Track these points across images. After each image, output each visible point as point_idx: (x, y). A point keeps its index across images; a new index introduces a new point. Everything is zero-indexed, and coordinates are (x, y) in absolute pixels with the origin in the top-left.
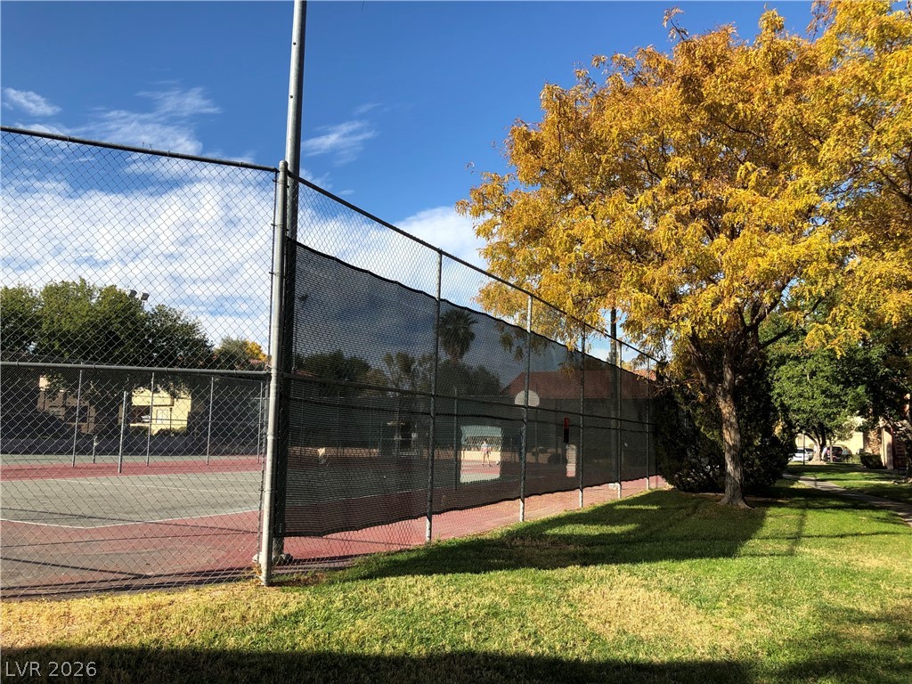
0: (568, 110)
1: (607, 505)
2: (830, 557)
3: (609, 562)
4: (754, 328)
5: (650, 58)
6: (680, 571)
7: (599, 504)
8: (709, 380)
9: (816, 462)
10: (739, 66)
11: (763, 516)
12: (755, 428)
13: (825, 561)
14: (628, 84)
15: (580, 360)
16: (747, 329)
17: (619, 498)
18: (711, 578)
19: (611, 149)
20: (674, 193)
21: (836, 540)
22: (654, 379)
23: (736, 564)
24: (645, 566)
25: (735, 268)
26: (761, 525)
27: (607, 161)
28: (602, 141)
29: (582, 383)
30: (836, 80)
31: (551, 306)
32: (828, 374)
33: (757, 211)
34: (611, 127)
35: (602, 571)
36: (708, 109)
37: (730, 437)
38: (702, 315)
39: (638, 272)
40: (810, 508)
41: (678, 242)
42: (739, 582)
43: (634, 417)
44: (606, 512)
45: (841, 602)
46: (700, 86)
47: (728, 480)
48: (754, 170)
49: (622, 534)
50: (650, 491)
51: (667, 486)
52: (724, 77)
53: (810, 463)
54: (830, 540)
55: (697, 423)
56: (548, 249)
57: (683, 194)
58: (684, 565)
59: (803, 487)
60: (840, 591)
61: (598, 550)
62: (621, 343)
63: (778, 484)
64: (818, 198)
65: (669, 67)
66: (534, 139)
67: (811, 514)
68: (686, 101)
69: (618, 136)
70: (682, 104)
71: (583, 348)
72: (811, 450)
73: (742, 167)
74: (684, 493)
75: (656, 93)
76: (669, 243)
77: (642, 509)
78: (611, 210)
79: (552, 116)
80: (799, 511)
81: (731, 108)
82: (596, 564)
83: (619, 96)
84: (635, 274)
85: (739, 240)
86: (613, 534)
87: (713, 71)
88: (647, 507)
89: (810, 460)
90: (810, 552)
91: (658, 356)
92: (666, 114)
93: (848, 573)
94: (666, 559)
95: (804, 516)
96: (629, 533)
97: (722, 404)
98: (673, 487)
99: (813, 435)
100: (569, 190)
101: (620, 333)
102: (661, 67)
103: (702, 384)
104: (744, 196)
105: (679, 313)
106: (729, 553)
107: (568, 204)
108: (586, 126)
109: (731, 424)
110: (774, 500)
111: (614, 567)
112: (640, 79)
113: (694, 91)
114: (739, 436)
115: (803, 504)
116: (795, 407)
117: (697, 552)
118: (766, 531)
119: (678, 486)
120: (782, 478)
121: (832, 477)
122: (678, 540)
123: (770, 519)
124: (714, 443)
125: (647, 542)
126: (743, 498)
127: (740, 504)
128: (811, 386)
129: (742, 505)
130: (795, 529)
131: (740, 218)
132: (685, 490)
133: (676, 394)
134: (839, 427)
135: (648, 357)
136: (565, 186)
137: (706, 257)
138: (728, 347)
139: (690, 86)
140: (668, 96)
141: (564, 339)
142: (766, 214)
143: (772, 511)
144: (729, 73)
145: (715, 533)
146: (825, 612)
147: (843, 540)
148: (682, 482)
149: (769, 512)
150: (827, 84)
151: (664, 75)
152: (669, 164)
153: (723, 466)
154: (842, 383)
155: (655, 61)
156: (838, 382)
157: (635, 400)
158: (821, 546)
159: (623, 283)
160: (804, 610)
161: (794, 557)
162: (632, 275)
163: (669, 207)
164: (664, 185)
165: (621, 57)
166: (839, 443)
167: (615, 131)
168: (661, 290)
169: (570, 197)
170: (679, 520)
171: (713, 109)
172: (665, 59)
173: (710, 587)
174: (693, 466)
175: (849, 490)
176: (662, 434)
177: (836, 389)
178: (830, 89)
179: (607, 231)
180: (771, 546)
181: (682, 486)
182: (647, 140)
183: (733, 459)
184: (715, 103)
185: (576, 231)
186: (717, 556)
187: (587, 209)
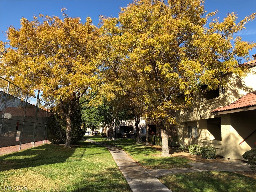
0: (30, 28)
1: (29, 149)
2: (89, 160)
3: (25, 167)
4: (78, 99)
5: (57, 20)
6: (47, 168)
7: (26, 149)
8: (65, 113)
9: (91, 135)
10: (80, 29)
11: (75, 150)
12: (76, 126)
13: (88, 161)
14: (50, 25)
15: (25, 104)
16: (76, 99)
17: (34, 147)
18: (56, 169)
19: (42, 42)
20: (60, 59)
21: (92, 156)
22: (49, 111)
23: (65, 164)
24: (37, 168)
25: (74, 83)
26: (74, 153)
27: (41, 46)
28: (39, 40)
29: (25, 112)
30: (102, 39)
31: (17, 86)
32: (96, 113)
33: (81, 68)
34: (43, 36)
35: (22, 170)
36: (71, 38)
37: (68, 129)
38: (63, 94)
39: (46, 80)
40: (87, 147)
41: (59, 73)
42: (64, 169)
43: (42, 123)
44: (28, 152)
45: (89, 172)
46: (70, 31)
47: (67, 141)
48: (81, 57)
49: (32, 158)
50: (44, 144)
51: (50, 143)
52: (76, 31)
53: (90, 136)
54: (90, 156)
55: (60, 125)
56: (18, 68)
57: (62, 60)
58: (49, 166)
59: (87, 142)
60: (90, 169)
61: (22, 164)
62: (40, 100)
63: (80, 141)
64: (96, 68)
65: (62, 24)
66: (17, 33)
67: (87, 149)
68: (66, 34)
69: (45, 39)
70: (64, 35)
71: (27, 101)
72: (91, 132)
73: (78, 56)
74: (54, 145)
75: (58, 30)
76: (56, 73)
77: (40, 150)
78: (40, 61)
79: (24, 28)
80: (84, 149)
81: (77, 40)
82: (20, 168)
83: (46, 28)
84: (45, 80)
85: (76, 75)
86: (29, 158)
87: (73, 28)
88: (42, 149)
89: (90, 135)
90: (85, 159)
91: (51, 105)
92: (60, 36)
93: (93, 164)
94: (44, 165)
95: (85, 150)
96: (34, 157)
97: (67, 120)
98: (51, 143)
99: (91, 128)
100: (27, 52)
101: (40, 97)
102: (60, 23)
103: (62, 114)
104: (78, 63)
105: (57, 93)
106: (63, 162)
107: (27, 56)
108: (35, 34)
109: (69, 125)
110: (79, 146)
111: (26, 169)
112: (54, 25)
113: (68, 32)
114: (71, 128)
115: (86, 146)
116: (87, 121)
117: (54, 162)
118: (75, 154)
119: (53, 143)
120: (81, 140)
121: (94, 139)
122: (49, 159)
123: (77, 151)
124: (64, 130)
125: (39, 160)
126: (70, 146)
127: (69, 147)
128: (92, 116)
129: (70, 148)
130: (82, 153)
131: (76, 69)
132: (55, 144)
133: (55, 116)
134: (98, 126)
135: (48, 105)
136: (26, 51)
137: (67, 78)
138: (71, 104)
139: (67, 31)
140: (61, 32)
141: (21, 98)
142: (83, 69)
143: (78, 149)
144: (78, 30)
145: (60, 156)
146: (85, 175)
147: (93, 156)
148: (54, 142)
149: (76, 149)
150: (100, 39)
151: (61, 26)
152: (59, 51)
153: (66, 137)
154: (99, 115)
155: (58, 21)
156: (98, 115)
157: (43, 118)
158: (88, 158)
159: (42, 82)
160: (79, 175)
161: (80, 161)
162: (44, 81)
163: (57, 63)
164: (57, 56)
165: (49, 17)
166: (97, 130)
167: (44, 38)
168: (53, 86)
169: (28, 54)
170: (51, 153)
171: (72, 38)
172: (61, 21)
173: (55, 172)
174: (58, 137)
175: (98, 142)
176: (50, 128)
177: (97, 117)
178: (100, 41)
179: (38, 66)
180: (75, 158)
181: (54, 143)
182: (53, 43)
183: (69, 135)
184: (73, 37)
185: (28, 65)
186: (59, 163)
187: (33, 58)
